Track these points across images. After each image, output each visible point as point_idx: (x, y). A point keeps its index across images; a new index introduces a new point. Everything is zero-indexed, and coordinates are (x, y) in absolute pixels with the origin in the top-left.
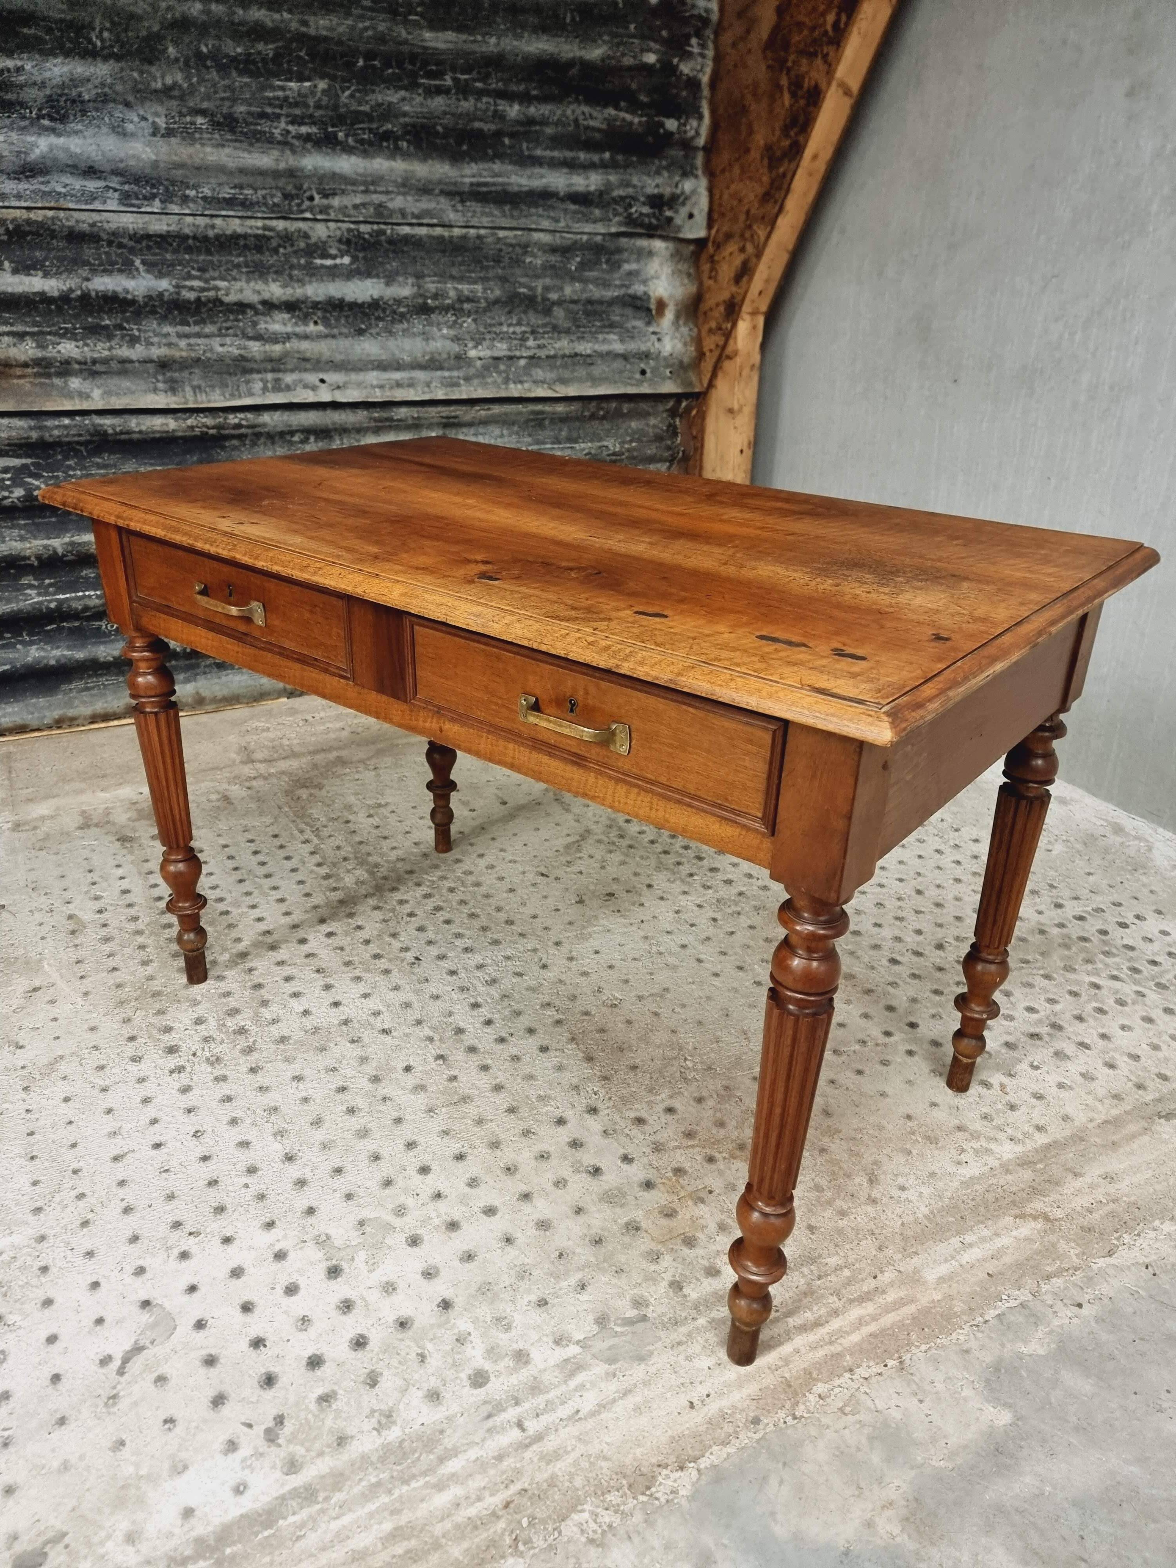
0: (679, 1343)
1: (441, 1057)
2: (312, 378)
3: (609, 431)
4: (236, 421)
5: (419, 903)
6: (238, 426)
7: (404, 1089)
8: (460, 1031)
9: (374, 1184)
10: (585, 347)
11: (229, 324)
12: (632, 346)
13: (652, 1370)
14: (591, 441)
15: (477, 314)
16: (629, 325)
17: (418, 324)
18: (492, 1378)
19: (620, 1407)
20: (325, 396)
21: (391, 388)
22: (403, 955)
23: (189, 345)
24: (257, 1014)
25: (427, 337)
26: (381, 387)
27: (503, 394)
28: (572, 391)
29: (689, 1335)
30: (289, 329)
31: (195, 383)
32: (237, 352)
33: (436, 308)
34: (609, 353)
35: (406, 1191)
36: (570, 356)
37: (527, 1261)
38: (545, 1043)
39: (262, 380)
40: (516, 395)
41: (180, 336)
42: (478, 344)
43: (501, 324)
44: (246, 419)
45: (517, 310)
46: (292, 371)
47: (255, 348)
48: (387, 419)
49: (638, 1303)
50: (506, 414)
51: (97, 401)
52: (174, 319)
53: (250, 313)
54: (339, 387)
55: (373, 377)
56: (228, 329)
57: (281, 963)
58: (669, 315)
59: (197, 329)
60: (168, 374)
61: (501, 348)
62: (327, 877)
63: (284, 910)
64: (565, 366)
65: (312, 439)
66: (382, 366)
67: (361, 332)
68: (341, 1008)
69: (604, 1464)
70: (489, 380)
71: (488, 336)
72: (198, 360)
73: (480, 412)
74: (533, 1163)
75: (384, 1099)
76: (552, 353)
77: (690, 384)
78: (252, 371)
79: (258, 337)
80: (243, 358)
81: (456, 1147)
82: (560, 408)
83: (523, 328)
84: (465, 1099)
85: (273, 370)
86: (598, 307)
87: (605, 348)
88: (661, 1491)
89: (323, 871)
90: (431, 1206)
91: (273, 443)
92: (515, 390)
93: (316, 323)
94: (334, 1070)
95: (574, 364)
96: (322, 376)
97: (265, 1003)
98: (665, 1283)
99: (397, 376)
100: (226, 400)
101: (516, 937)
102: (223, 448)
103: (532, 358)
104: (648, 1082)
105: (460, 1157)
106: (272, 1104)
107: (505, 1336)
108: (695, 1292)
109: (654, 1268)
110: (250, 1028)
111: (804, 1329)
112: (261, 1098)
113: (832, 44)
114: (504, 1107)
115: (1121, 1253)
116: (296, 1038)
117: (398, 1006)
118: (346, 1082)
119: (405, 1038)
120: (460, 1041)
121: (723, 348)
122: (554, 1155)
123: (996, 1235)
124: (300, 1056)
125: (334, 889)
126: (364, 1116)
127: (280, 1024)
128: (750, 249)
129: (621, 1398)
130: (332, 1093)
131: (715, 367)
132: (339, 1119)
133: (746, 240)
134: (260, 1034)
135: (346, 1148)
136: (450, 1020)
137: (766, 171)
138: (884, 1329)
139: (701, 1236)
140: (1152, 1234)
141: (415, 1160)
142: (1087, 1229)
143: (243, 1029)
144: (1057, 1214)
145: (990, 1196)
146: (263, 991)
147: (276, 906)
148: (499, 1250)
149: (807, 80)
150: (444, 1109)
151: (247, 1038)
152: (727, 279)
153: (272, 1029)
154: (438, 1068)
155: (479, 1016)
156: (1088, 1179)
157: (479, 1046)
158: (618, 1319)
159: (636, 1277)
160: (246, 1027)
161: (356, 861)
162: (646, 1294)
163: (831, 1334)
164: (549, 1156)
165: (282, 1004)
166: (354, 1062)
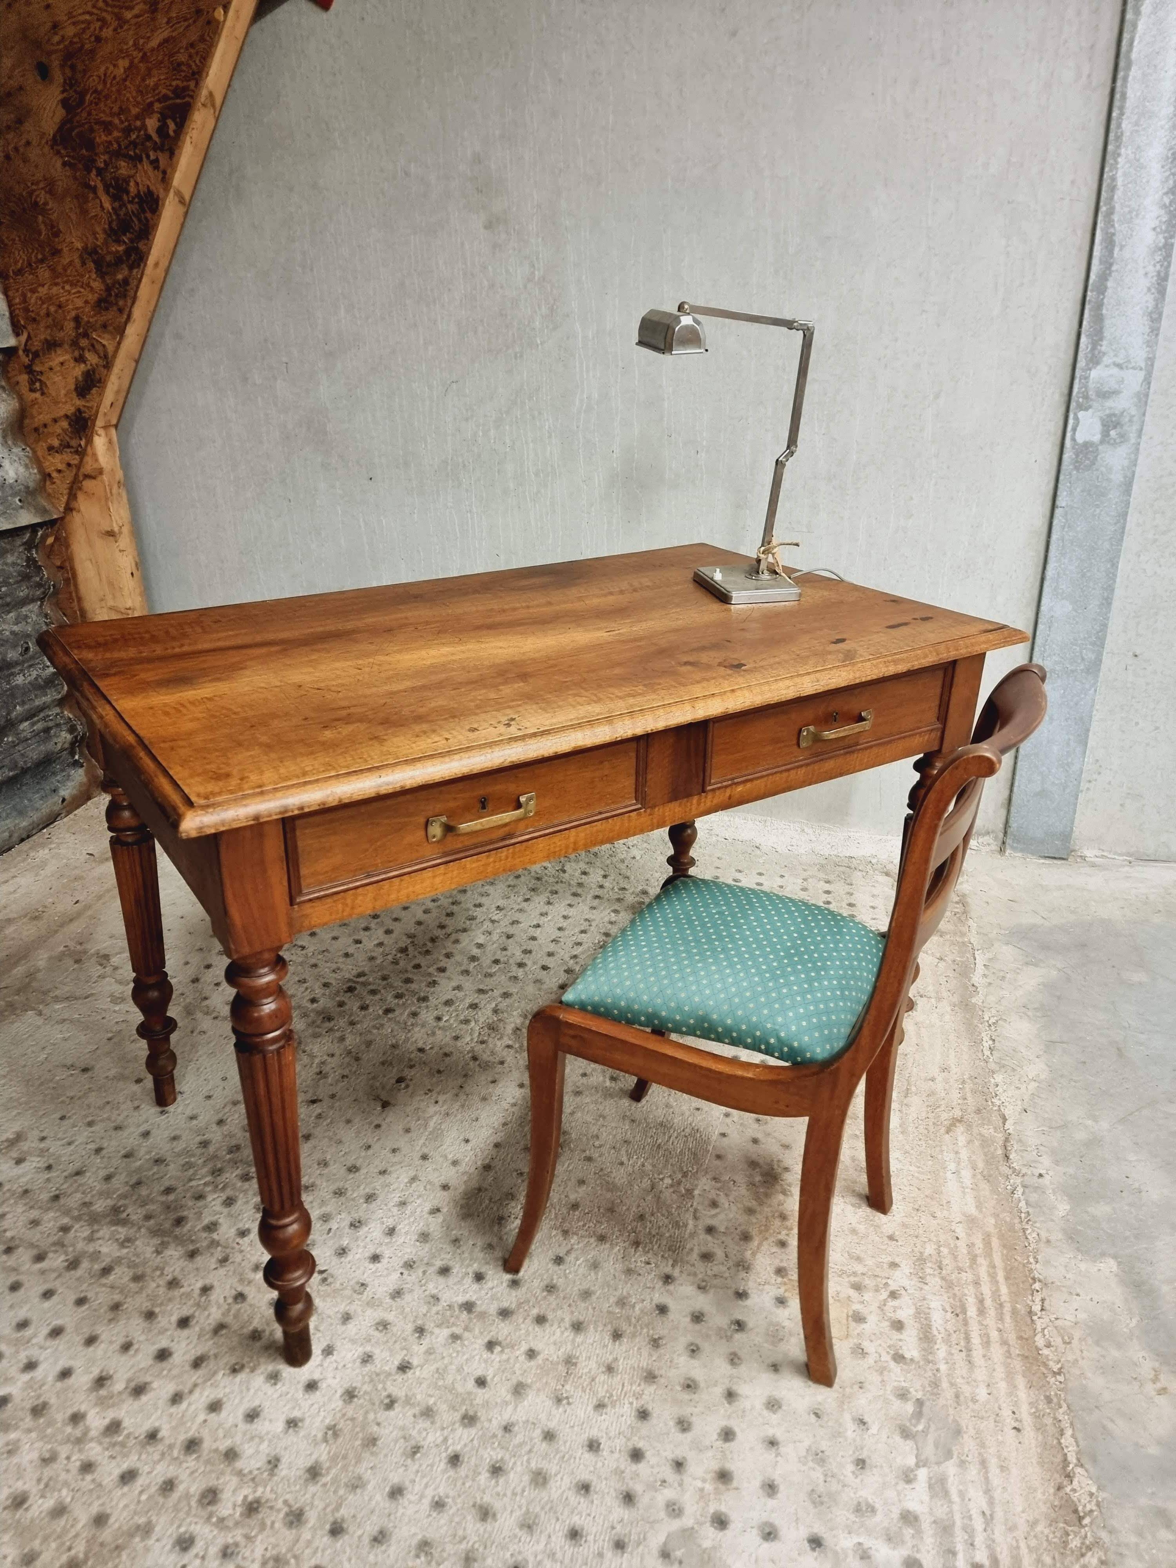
0: (957, 1396)
1: (491, 1345)
5: (230, 1215)
7: (507, 1403)
8: (468, 1307)
9: (620, 1512)
13: (972, 1432)
18: (918, 1556)
19: (996, 1479)
24: (240, 1473)
29: (952, 1384)
35: (651, 1487)
37: (807, 1443)
49: (903, 1395)
57: (176, 1398)
62: (73, 1265)
63: (79, 1339)
68: (323, 1385)
69: (1039, 1528)
74: (695, 1363)
77: (45, 511)
81: (626, 1411)
84: (569, 1361)
88: (1085, 1504)
89: (56, 1261)
90: (687, 1479)
94: (416, 1450)
97: (231, 1455)
98: (892, 1364)
101: (382, 1179)
104: (666, 1221)
105: (643, 1415)
106: (415, 1542)
107: (879, 1517)
108: (912, 1350)
109: (870, 1360)
110: (258, 1494)
111: (982, 1311)
112: (393, 1548)
113: (162, 150)
114: (607, 1339)
115: (1007, 1113)
116: (324, 1457)
117: (376, 1333)
118: (447, 1449)
119: (432, 1357)
120: (483, 1315)
121: (79, 467)
122: (698, 1341)
123: (957, 1153)
124: (361, 1469)
125: (106, 1271)
126: (515, 1463)
127: (283, 1460)
128: (92, 359)
129: (987, 1472)
130: (451, 1473)
131: (71, 489)
132: (499, 1489)
133: (83, 349)
134: (279, 1491)
135: (547, 1508)
136: (443, 1303)
137: (94, 276)
138: (1005, 1269)
139: (857, 1307)
140: (1000, 1089)
141: (616, 1455)
142: (978, 1111)
143: (251, 1503)
144: (958, 1113)
145: (921, 1129)
146: (207, 1445)
147: (60, 1343)
148: (779, 1458)
149: (132, 184)
150: (567, 1387)
151: (271, 1508)
152: (63, 392)
153: (284, 1473)
154: (504, 1357)
155: (463, 1278)
156: (939, 1079)
157: (505, 1305)
158: (910, 1420)
159: (875, 1378)
160: (250, 1498)
161: (82, 1223)
162: (896, 1384)
163: (994, 1300)
164: (697, 1346)
165: (252, 1438)
166: (423, 1424)
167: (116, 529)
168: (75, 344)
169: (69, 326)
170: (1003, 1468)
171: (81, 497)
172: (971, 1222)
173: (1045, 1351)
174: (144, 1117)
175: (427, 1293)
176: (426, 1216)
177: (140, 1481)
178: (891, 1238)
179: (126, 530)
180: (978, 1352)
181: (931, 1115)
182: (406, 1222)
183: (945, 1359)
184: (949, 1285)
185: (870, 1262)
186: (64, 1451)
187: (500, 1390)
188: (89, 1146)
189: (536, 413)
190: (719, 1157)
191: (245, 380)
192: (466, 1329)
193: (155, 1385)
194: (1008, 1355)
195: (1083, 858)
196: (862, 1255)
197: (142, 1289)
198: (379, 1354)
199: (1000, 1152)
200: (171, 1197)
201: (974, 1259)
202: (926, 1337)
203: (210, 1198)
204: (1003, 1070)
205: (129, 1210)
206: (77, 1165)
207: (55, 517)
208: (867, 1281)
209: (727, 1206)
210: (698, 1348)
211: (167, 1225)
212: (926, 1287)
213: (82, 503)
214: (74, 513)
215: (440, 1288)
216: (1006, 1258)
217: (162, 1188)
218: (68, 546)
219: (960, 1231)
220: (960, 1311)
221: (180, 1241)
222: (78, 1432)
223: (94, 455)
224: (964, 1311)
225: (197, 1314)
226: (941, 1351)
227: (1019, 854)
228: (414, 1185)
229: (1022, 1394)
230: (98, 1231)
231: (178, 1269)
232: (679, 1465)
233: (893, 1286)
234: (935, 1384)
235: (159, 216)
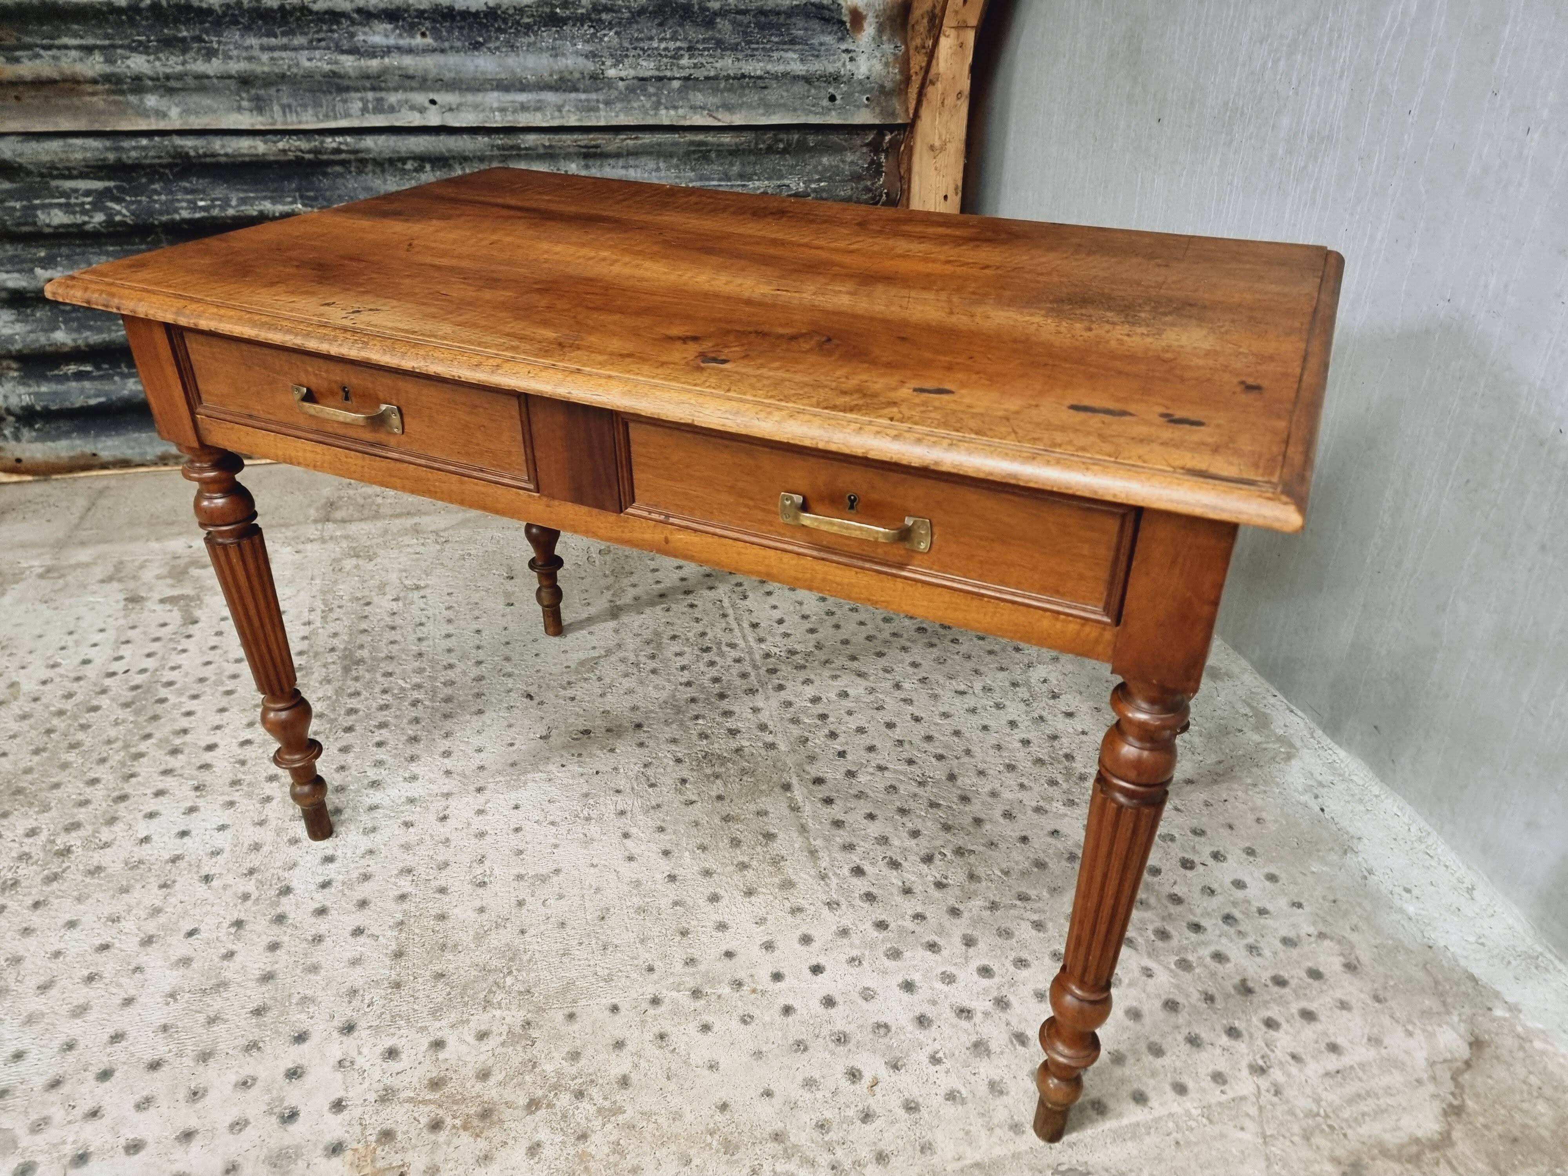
1: (239, 923)
2: (421, 98)
3: (793, 167)
4: (334, 145)
6: (338, 151)
7: (167, 959)
8: (286, 891)
9: (40, 1082)
10: (754, 67)
11: (321, 35)
12: (816, 67)
14: (768, 179)
15: (621, 25)
16: (815, 41)
17: (547, 37)
20: (434, 119)
21: (515, 111)
23: (272, 59)
24: (95, 833)
25: (555, 52)
26: (503, 110)
27: (651, 121)
28: (738, 119)
30: (392, 41)
31: (285, 101)
32: (327, 67)
33: (569, 18)
34: (785, 75)
35: (66, 1099)
36: (735, 78)
39: (361, 99)
40: (666, 122)
41: (263, 48)
42: (618, 62)
43: (651, 39)
44: (346, 144)
45: (671, 22)
46: (396, 89)
47: (348, 63)
48: (512, 147)
50: (659, 144)
51: (175, 119)
52: (260, 29)
53: (345, 23)
54: (451, 109)
55: (493, 98)
56: (320, 40)
57: (168, 772)
58: (869, 29)
59: (285, 40)
60: (253, 92)
61: (648, 67)
64: (730, 90)
65: (428, 167)
66: (503, 86)
67: (476, 46)
68: (185, 839)
70: (635, 105)
71: (632, 53)
72: (283, 76)
73: (628, 142)
74: (228, 1091)
76: (712, 74)
77: (893, 114)
78: (347, 89)
79: (354, 51)
80: (334, 74)
81: (161, 1051)
82: (726, 139)
83: (678, 44)
84: (221, 986)
85: (373, 89)
86: (774, 19)
87: (780, 68)
91: (383, 171)
92: (665, 117)
93: (423, 35)
95: (743, 87)
96: (432, 96)
99: (522, 97)
100: (319, 121)
102: (325, 174)
103: (687, 79)
116: (111, 870)
117: (246, 847)
118: (116, 938)
119: (221, 891)
120: (275, 905)
121: (928, 70)
122: (259, 1084)
124: (97, 896)
126: (98, 988)
130: (90, 950)
131: (920, 94)
132: (71, 987)
135: (48, 1027)
136: (286, 874)
141: (105, 1059)
150: (188, 996)
154: (223, 938)
155: (322, 875)
157: (291, 915)
164: (253, 1085)
167: (937, 144)
171: (925, 103)
179: (952, 148)
187: (183, 949)
192: (257, 900)
198: (222, 858)
209: (484, 1049)
210: (249, 1087)
213: (923, 109)
214: (918, 121)
218: (911, 156)
223: (938, 58)
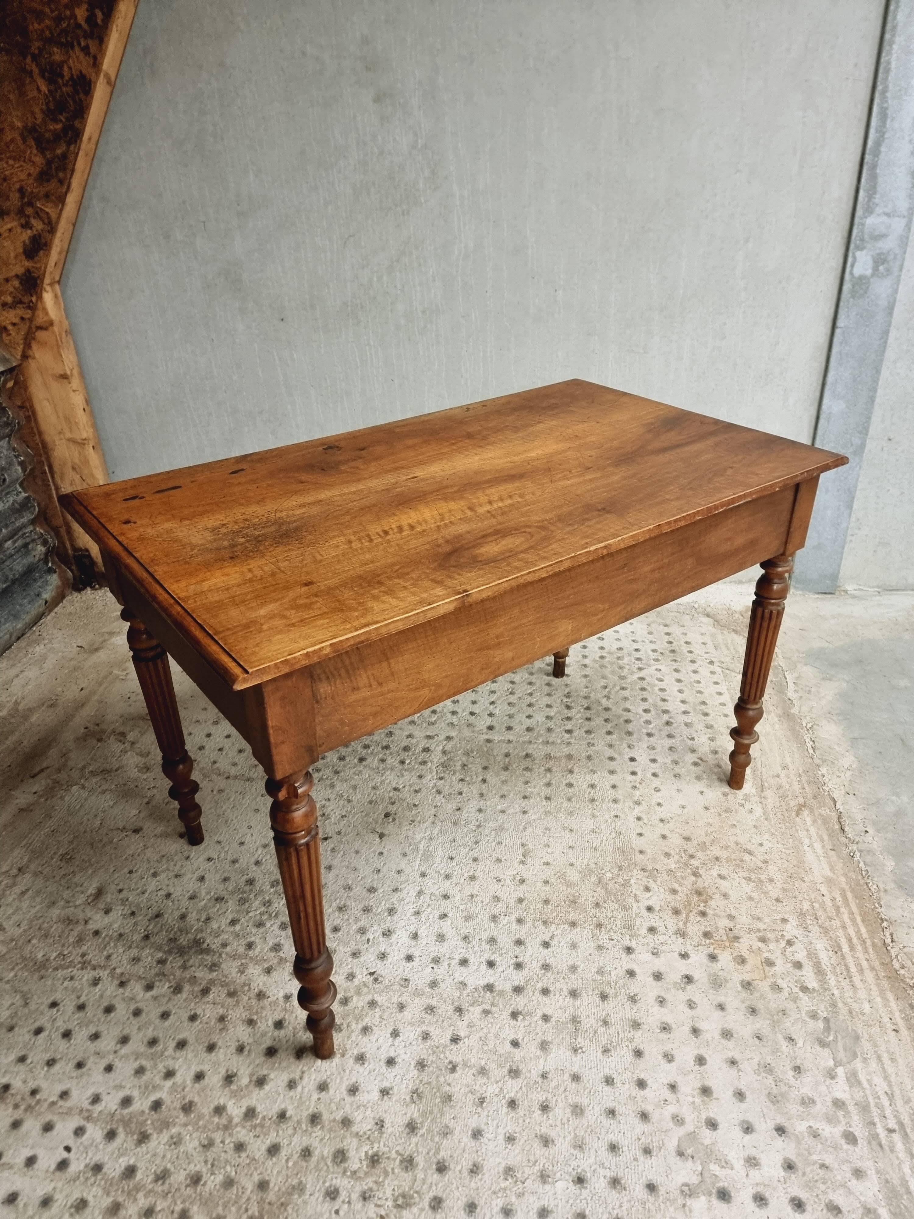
0: (851, 1012)
1: (514, 1015)
9: (640, 1127)
13: (866, 1036)
18: (851, 1129)
19: (890, 1068)
22: (356, 981)
29: (845, 1004)
37: (756, 1060)
38: (539, 940)
49: (814, 1016)
62: (178, 989)
63: (202, 1048)
68: (399, 1060)
75: (544, 1076)
77: (6, 360)
89: (163, 988)
90: (681, 1097)
94: (482, 1101)
97: (346, 1122)
98: (801, 994)
101: (396, 895)
104: (617, 906)
105: (638, 1054)
106: (501, 1169)
107: (819, 1106)
108: (812, 983)
109: (786, 993)
110: (375, 1149)
111: (852, 948)
112: (486, 1176)
113: (92, 38)
114: (598, 1000)
115: (835, 796)
116: (416, 1115)
117: (427, 1016)
118: (504, 1097)
119: (474, 1029)
120: (502, 993)
121: (31, 320)
122: (663, 994)
123: (808, 830)
124: (447, 1120)
125: (205, 992)
126: (557, 1101)
127: (386, 1121)
128: (38, 225)
129: (883, 1064)
130: (513, 1114)
131: (25, 339)
132: (550, 1122)
133: (29, 217)
134: (390, 1144)
135: (589, 1130)
136: (470, 988)
137: (35, 152)
138: (860, 914)
139: (766, 955)
140: (826, 779)
141: (627, 1086)
142: (815, 797)
143: (372, 1157)
144: (801, 801)
145: (779, 815)
146: (326, 1117)
147: (188, 1052)
148: (740, 1073)
149: (66, 68)
150: (579, 1040)
151: (388, 1158)
152: (13, 255)
153: (390, 1130)
154: (527, 1023)
155: (479, 967)
156: (782, 775)
157: (517, 983)
158: (823, 1034)
159: (791, 1006)
160: (370, 1153)
161: (173, 956)
162: (807, 1008)
163: (858, 938)
164: (662, 998)
165: (358, 1107)
166: (482, 1080)
167: (68, 373)
168: (21, 212)
169: (15, 196)
170: (893, 1060)
171: (34, 346)
172: (829, 882)
173: (902, 972)
174: (196, 865)
175: (456, 981)
176: (438, 921)
177: (284, 1153)
178: (778, 900)
179: (75, 372)
180: (857, 979)
181: (783, 804)
182: (424, 927)
183: (835, 986)
184: (826, 931)
185: (767, 920)
186: (218, 1137)
187: (530, 1048)
188: (160, 893)
189: (422, 261)
190: (641, 852)
191: (167, 237)
192: (492, 1005)
193: (272, 1076)
194: (877, 977)
195: (846, 592)
196: (760, 915)
197: (238, 1002)
198: (434, 1031)
199: (837, 827)
200: (238, 927)
201: (838, 909)
202: (819, 971)
203: (268, 925)
204: (825, 764)
205: (208, 941)
206: (155, 910)
207: (14, 364)
208: (769, 935)
209: (656, 889)
210: (664, 1000)
211: (241, 950)
212: (810, 934)
213: (37, 351)
214: (30, 360)
215: (465, 975)
216: (860, 907)
217: (228, 921)
218: (26, 388)
219: (824, 889)
220: (837, 949)
221: (257, 961)
222: (224, 1121)
223: (45, 309)
224: (840, 948)
225: (286, 1017)
226: (832, 981)
227: (800, 592)
228: (422, 898)
229: (893, 1004)
230: (188, 961)
231: (261, 984)
232: (673, 1087)
233: (788, 937)
234: (834, 1005)
235: (92, 97)
